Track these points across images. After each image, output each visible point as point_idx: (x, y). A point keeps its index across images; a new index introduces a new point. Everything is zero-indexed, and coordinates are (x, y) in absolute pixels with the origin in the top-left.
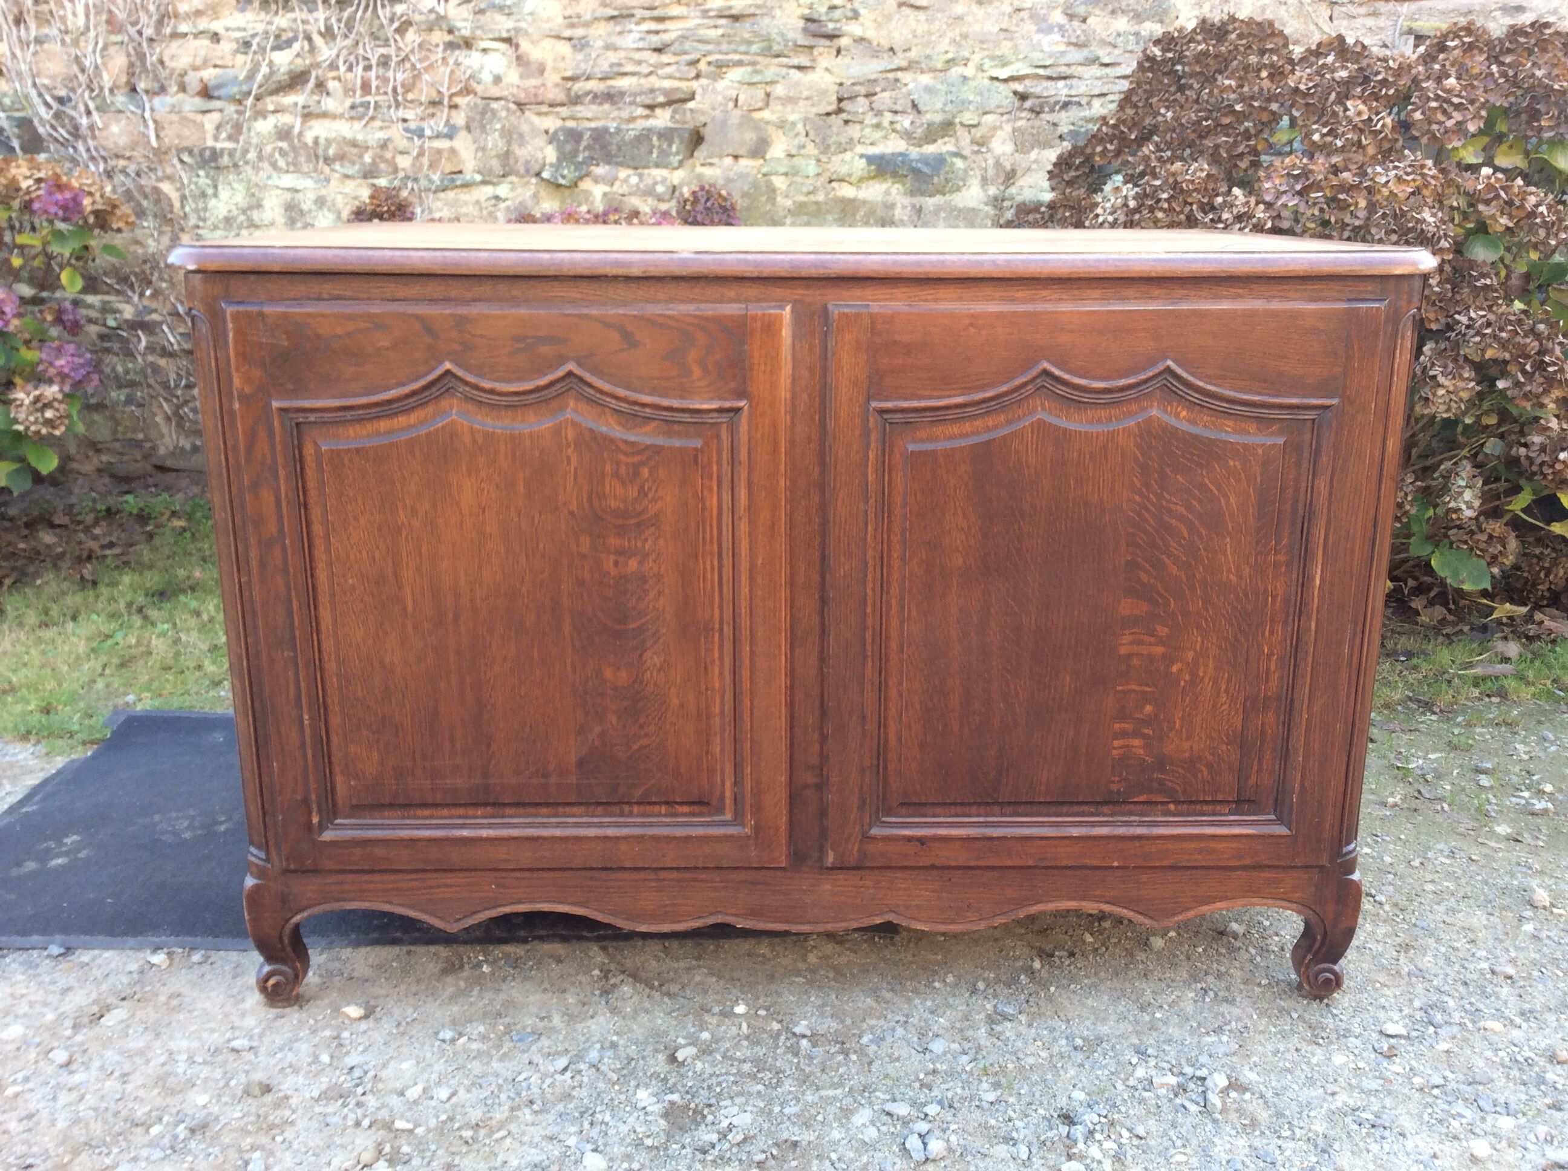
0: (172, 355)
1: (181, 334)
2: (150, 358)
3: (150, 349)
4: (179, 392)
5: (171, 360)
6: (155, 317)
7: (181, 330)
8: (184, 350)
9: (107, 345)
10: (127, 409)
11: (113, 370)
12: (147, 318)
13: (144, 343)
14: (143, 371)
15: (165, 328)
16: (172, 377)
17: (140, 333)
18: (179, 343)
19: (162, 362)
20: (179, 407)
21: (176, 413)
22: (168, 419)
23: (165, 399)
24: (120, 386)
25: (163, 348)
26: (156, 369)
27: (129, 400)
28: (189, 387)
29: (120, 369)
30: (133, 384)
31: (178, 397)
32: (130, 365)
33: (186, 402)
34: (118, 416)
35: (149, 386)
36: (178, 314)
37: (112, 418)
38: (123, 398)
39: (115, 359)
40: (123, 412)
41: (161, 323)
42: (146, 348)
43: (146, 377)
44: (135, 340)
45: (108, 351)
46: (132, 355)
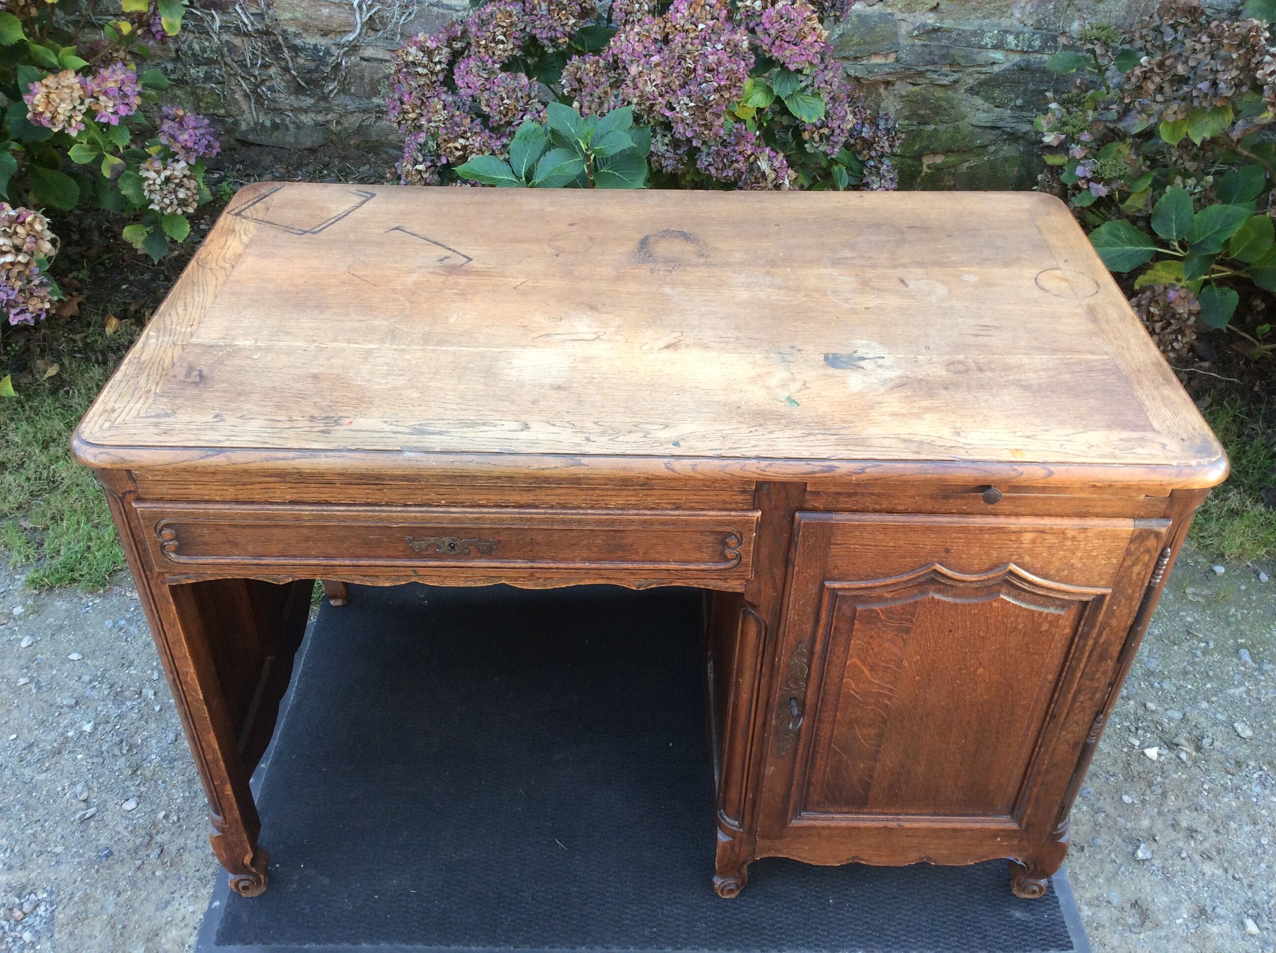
0: (247, 34)
1: (253, 14)
2: (225, 37)
3: (224, 28)
4: (257, 73)
5: (245, 39)
7: (254, 11)
8: (257, 31)
10: (208, 86)
11: (190, 47)
13: (218, 24)
14: (219, 50)
15: (237, 8)
16: (248, 55)
17: (213, 12)
18: (252, 24)
19: (237, 41)
20: (257, 86)
21: (255, 92)
22: (246, 96)
23: (243, 78)
24: (198, 64)
25: (237, 28)
26: (232, 48)
27: (208, 78)
28: (265, 66)
29: (196, 47)
30: (209, 62)
31: (255, 77)
32: (207, 44)
33: (263, 81)
34: (199, 92)
35: (226, 64)
37: (193, 93)
38: (202, 75)
39: (191, 36)
40: (204, 89)
42: (220, 28)
43: (223, 56)
44: (209, 18)
46: (208, 33)
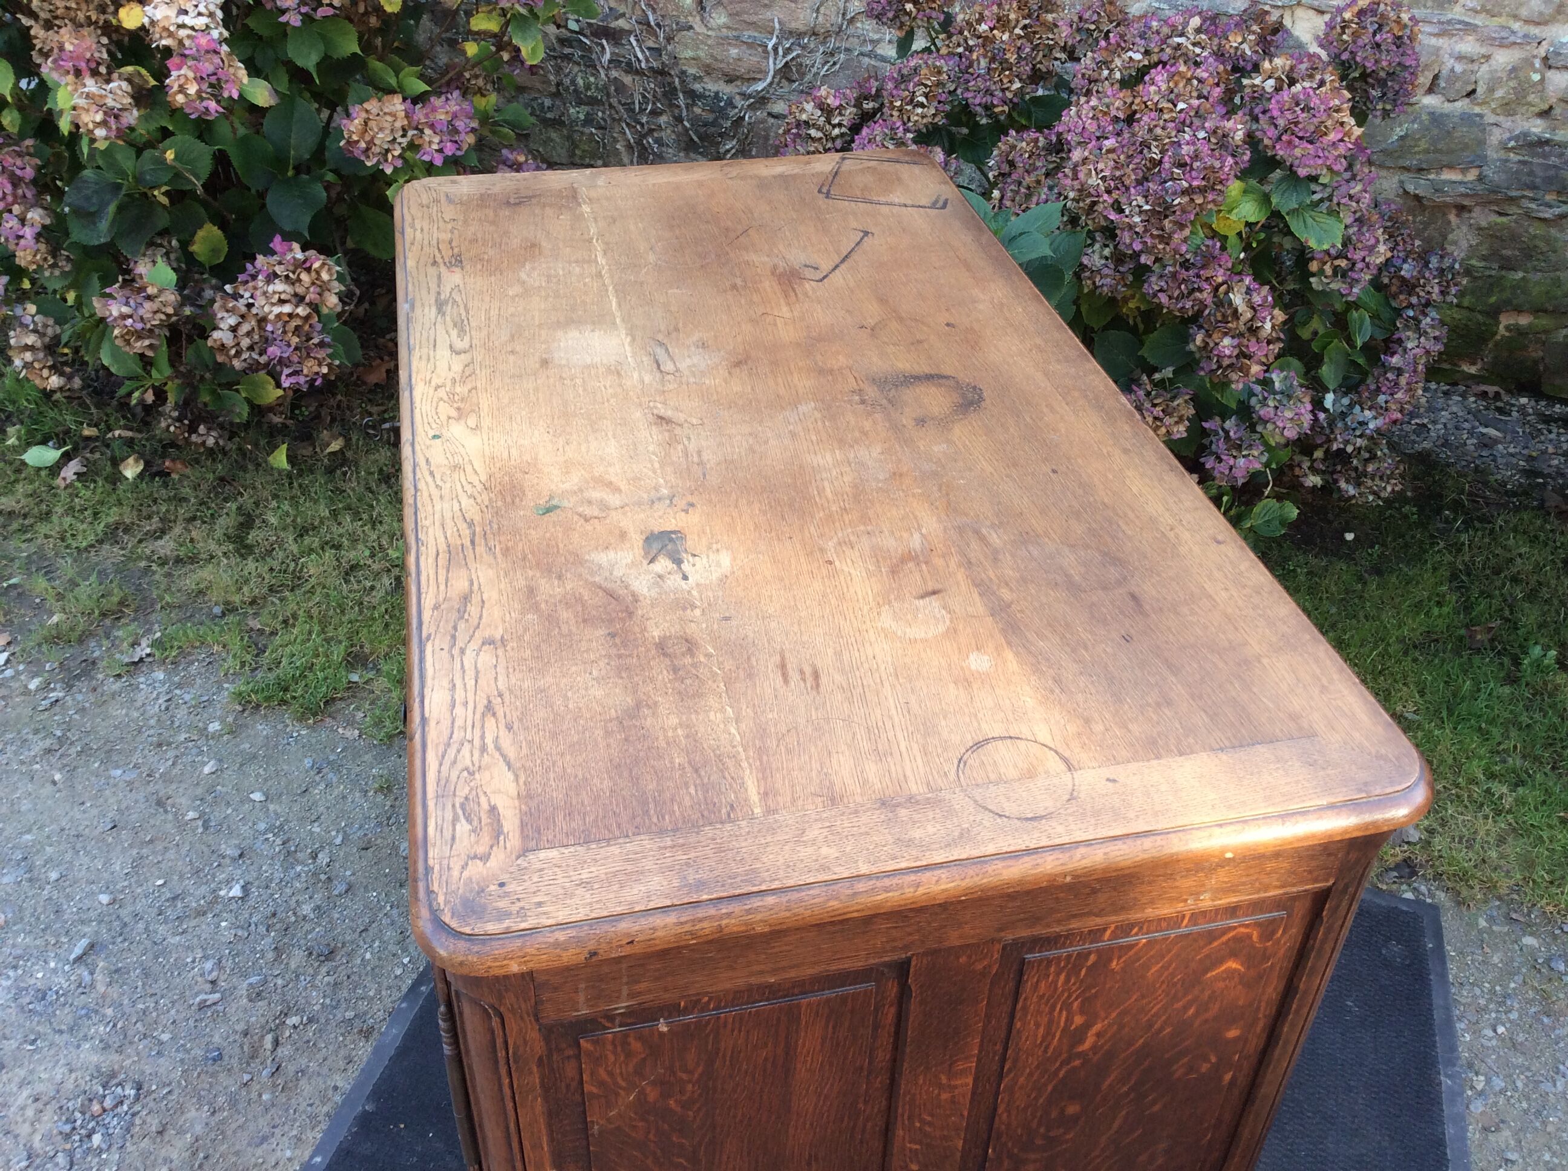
0: (639, 72)
1: (649, 49)
2: (614, 74)
3: (614, 62)
4: (644, 120)
5: (637, 78)
6: (621, 23)
7: (651, 44)
8: (651, 69)
9: (567, 51)
10: (587, 130)
11: (573, 82)
12: (613, 24)
13: (607, 56)
14: (606, 87)
15: (632, 39)
16: (637, 98)
17: (604, 42)
18: (647, 61)
19: (627, 79)
20: (644, 136)
21: (639, 143)
22: (629, 147)
23: (628, 125)
24: (580, 103)
25: (629, 64)
26: (620, 87)
27: (589, 121)
28: (655, 113)
29: (580, 82)
30: (593, 102)
31: (642, 125)
32: (592, 79)
33: (651, 131)
34: (576, 136)
35: (611, 106)
36: (648, 24)
37: (569, 138)
38: (582, 116)
39: (576, 69)
40: (582, 133)
41: (630, 32)
42: (610, 61)
43: (608, 95)
44: (598, 49)
45: (568, 58)
46: (595, 67)
